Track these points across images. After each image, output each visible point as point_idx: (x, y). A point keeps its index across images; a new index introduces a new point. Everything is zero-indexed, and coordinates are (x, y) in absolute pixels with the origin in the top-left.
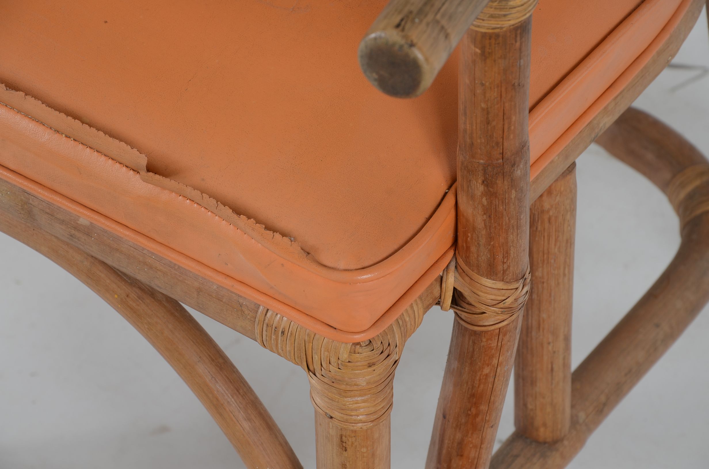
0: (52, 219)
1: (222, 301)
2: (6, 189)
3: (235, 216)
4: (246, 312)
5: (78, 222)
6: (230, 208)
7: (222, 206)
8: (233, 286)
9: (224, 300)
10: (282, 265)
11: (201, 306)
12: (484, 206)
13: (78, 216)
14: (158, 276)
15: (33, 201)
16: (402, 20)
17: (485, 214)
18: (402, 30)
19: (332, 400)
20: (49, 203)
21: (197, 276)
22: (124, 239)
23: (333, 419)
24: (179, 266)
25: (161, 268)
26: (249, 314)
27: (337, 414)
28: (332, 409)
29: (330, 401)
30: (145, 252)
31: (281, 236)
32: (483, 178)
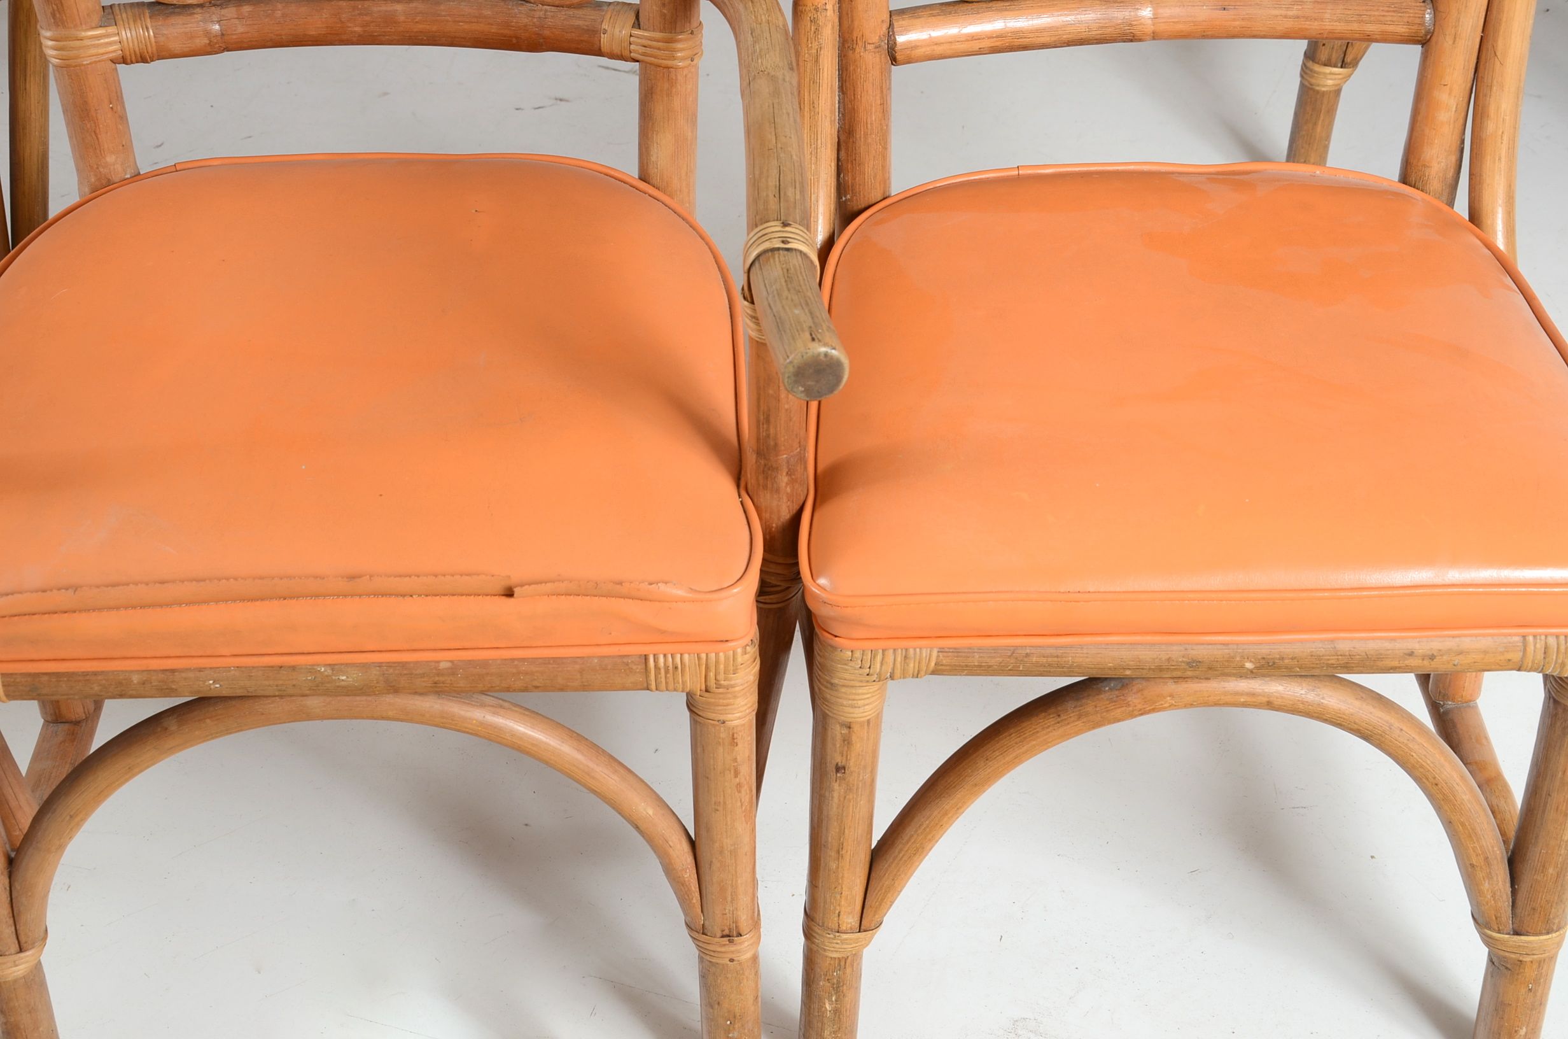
0: (412, 677)
1: (607, 669)
2: (356, 672)
3: (619, 586)
4: (634, 667)
5: (440, 668)
6: (611, 582)
7: (603, 584)
8: (619, 650)
9: (609, 668)
10: (670, 608)
11: (586, 684)
12: (788, 494)
13: (438, 662)
14: (536, 678)
15: (387, 671)
16: (811, 335)
17: (789, 500)
18: (819, 341)
19: (727, 705)
20: (403, 665)
21: (574, 660)
22: (490, 662)
23: (727, 722)
24: (555, 660)
25: (537, 669)
26: (637, 668)
27: (730, 717)
28: (726, 714)
29: (725, 707)
30: (516, 663)
31: (664, 584)
32: (787, 470)
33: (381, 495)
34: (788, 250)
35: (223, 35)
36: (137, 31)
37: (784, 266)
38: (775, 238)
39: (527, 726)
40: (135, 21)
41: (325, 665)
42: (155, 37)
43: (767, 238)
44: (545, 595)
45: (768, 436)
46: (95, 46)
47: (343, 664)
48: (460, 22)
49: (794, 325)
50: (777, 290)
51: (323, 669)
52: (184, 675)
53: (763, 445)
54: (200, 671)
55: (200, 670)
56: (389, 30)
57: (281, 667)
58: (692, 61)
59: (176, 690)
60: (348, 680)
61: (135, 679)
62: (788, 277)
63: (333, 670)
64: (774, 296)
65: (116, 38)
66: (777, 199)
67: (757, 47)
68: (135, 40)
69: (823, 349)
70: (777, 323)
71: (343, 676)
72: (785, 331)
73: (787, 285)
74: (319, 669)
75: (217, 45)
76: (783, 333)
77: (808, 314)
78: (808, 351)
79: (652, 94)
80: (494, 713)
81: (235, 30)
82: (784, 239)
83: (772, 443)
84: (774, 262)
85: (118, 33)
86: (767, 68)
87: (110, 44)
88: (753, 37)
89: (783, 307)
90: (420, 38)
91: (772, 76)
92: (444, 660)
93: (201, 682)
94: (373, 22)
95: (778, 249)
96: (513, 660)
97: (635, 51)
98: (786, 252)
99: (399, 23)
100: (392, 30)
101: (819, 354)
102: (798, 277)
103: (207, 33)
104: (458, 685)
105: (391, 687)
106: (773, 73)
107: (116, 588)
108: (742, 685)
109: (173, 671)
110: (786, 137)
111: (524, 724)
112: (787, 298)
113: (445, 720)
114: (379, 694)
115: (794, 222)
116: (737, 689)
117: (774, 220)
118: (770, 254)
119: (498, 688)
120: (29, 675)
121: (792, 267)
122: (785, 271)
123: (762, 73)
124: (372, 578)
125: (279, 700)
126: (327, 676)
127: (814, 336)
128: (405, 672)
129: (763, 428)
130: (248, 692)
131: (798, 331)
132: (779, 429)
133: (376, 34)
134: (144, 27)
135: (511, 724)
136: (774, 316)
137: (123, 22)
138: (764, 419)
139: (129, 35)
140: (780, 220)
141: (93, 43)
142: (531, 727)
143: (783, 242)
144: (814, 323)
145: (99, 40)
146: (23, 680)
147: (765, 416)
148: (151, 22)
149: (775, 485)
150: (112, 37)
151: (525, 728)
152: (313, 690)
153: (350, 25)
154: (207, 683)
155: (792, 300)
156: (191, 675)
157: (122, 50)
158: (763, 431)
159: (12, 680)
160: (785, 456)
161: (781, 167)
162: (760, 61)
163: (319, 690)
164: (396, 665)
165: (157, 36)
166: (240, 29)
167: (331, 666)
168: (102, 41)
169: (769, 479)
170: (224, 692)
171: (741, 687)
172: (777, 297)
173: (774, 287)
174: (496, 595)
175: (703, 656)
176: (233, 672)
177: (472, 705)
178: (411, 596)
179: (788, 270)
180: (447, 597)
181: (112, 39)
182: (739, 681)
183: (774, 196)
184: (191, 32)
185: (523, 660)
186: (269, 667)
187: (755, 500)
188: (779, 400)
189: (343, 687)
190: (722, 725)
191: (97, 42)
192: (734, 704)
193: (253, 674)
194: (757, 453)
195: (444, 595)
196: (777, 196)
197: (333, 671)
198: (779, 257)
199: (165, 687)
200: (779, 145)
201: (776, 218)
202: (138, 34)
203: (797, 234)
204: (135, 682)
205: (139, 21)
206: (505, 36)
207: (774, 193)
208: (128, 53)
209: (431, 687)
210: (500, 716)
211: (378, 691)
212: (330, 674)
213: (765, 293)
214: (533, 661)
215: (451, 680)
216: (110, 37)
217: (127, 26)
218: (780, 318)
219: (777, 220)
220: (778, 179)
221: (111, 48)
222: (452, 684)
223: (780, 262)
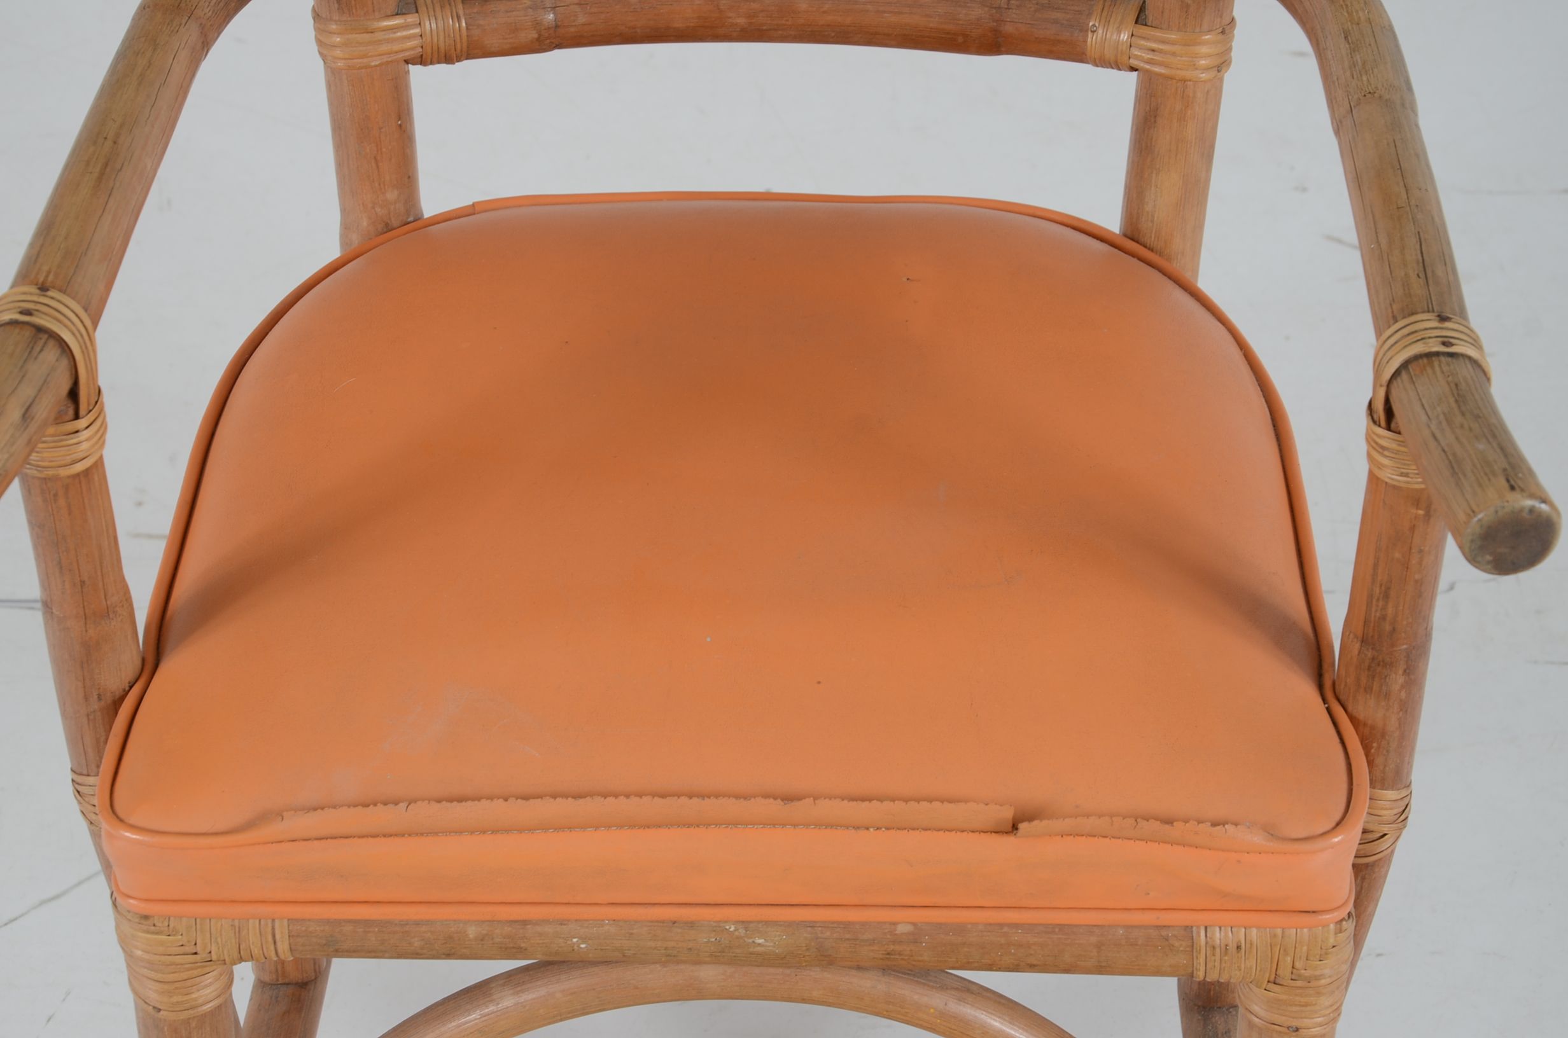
0: (856, 944)
1: (1137, 945)
2: (778, 933)
3: (1167, 826)
4: (1177, 944)
5: (897, 932)
6: (1157, 819)
7: (1145, 823)
8: (1158, 918)
9: (1140, 943)
10: (1239, 861)
11: (1104, 964)
12: (1401, 700)
13: (895, 924)
14: (1033, 952)
15: (822, 933)
16: (1508, 481)
17: (1401, 710)
18: (1522, 490)
19: (1306, 1005)
20: (847, 925)
21: (1091, 928)
22: (969, 926)
23: (1300, 1030)
24: (1061, 927)
25: (1036, 940)
26: (1181, 945)
27: (1307, 1022)
28: (1302, 1018)
29: (1302, 1008)
30: (1005, 929)
31: (1234, 826)
32: (1405, 667)
33: (819, 683)
34: (1452, 355)
35: (557, 26)
36: (445, 20)
37: (1450, 379)
38: (1430, 338)
39: (1005, 1020)
40: (442, 7)
41: (737, 922)
42: (467, 28)
43: (1419, 338)
44: (1059, 835)
45: (1383, 618)
46: (388, 41)
47: (762, 922)
48: (884, 12)
49: (1478, 466)
50: (1444, 414)
51: (732, 929)
52: (539, 929)
53: (1374, 630)
54: (561, 924)
55: (562, 922)
56: (784, 22)
57: (674, 923)
58: (1219, 71)
59: (526, 949)
60: (768, 944)
61: (472, 932)
62: (1458, 395)
63: (746, 929)
64: (1440, 423)
65: (417, 31)
66: (1422, 281)
67: (1358, 57)
68: (442, 34)
69: (1529, 503)
70: (1450, 462)
71: (759, 938)
72: (1465, 475)
73: (1459, 407)
74: (728, 927)
75: (548, 41)
76: (1461, 476)
77: (1498, 450)
78: (1506, 504)
79: (1155, 117)
80: (961, 1000)
81: (574, 21)
82: (1446, 340)
83: (1387, 627)
84: (1434, 372)
85: (420, 24)
86: (1376, 88)
87: (409, 38)
88: (1349, 44)
89: (1457, 438)
90: (826, 33)
91: (1386, 100)
92: (904, 922)
93: (561, 940)
94: (762, 11)
95: (1437, 354)
96: (1001, 925)
97: (1137, 57)
98: (1450, 359)
99: (799, 12)
100: (787, 23)
101: (1522, 510)
102: (1473, 395)
103: (537, 24)
104: (920, 958)
105: (825, 956)
106: (1387, 97)
107: (464, 803)
108: (1329, 977)
109: (525, 923)
110: (1420, 189)
111: (1000, 1017)
112: (1462, 426)
113: (891, 1006)
114: (806, 966)
115: (1454, 315)
116: (1323, 982)
117: (1423, 312)
118: (1425, 360)
119: (976, 965)
120: (328, 922)
121: (1461, 380)
122: (1453, 385)
123: (1370, 95)
124: (816, 801)
125: (659, 968)
126: (738, 938)
127: (1513, 483)
128: (848, 936)
129: (1377, 606)
130: (624, 956)
131: (1486, 474)
132: (1401, 608)
133: (765, 28)
134: (455, 14)
135: (983, 1016)
136: (1444, 451)
137: (427, 8)
138: (1380, 593)
139: (434, 26)
140: (1433, 311)
141: (387, 37)
142: (1010, 1023)
143: (1444, 344)
144: (1510, 463)
145: (395, 33)
146: (318, 928)
147: (1383, 588)
148: (464, 8)
149: (1384, 688)
150: (413, 29)
151: (1002, 1024)
152: (716, 956)
153: (731, 15)
154: (569, 942)
155: (1471, 429)
156: (548, 929)
157: (422, 47)
158: (1376, 611)
159: (304, 928)
160: (1405, 646)
161: (1421, 234)
162: (1365, 78)
163: (723, 957)
164: (835, 925)
165: (471, 27)
166: (582, 19)
167: (745, 924)
168: (399, 34)
169: (1376, 679)
170: (590, 955)
171: (1328, 981)
172: (1444, 424)
173: (1439, 409)
174: (987, 832)
175: (1279, 931)
176: (606, 928)
177: (928, 986)
178: (868, 829)
179: (1456, 385)
180: (918, 832)
181: (412, 32)
182: (1327, 971)
183: (1418, 275)
184: (515, 23)
185: (1016, 926)
186: (657, 921)
187: (1350, 709)
188: (1407, 568)
189: (758, 954)
190: (1294, 1034)
191: (392, 36)
192: (1316, 1004)
193: (635, 931)
194: (1362, 641)
195: (913, 829)
196: (1422, 275)
197: (746, 931)
198: (1440, 366)
199: (511, 945)
200: (1413, 202)
201: (1426, 309)
202: (446, 25)
203: (1462, 332)
204: (471, 936)
205: (448, 6)
206: (948, 33)
207: (1416, 272)
208: (429, 51)
209: (881, 959)
210: (968, 1004)
211: (806, 961)
212: (742, 935)
213: (1424, 418)
214: (1030, 928)
215: (911, 950)
216: (410, 29)
217: (432, 13)
218: (1454, 455)
219: (1429, 312)
220: (1419, 252)
221: (410, 44)
222: (912, 956)
223: (1443, 372)
